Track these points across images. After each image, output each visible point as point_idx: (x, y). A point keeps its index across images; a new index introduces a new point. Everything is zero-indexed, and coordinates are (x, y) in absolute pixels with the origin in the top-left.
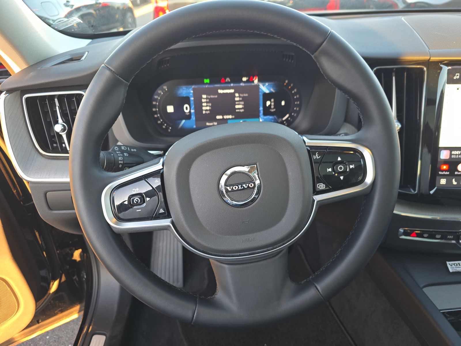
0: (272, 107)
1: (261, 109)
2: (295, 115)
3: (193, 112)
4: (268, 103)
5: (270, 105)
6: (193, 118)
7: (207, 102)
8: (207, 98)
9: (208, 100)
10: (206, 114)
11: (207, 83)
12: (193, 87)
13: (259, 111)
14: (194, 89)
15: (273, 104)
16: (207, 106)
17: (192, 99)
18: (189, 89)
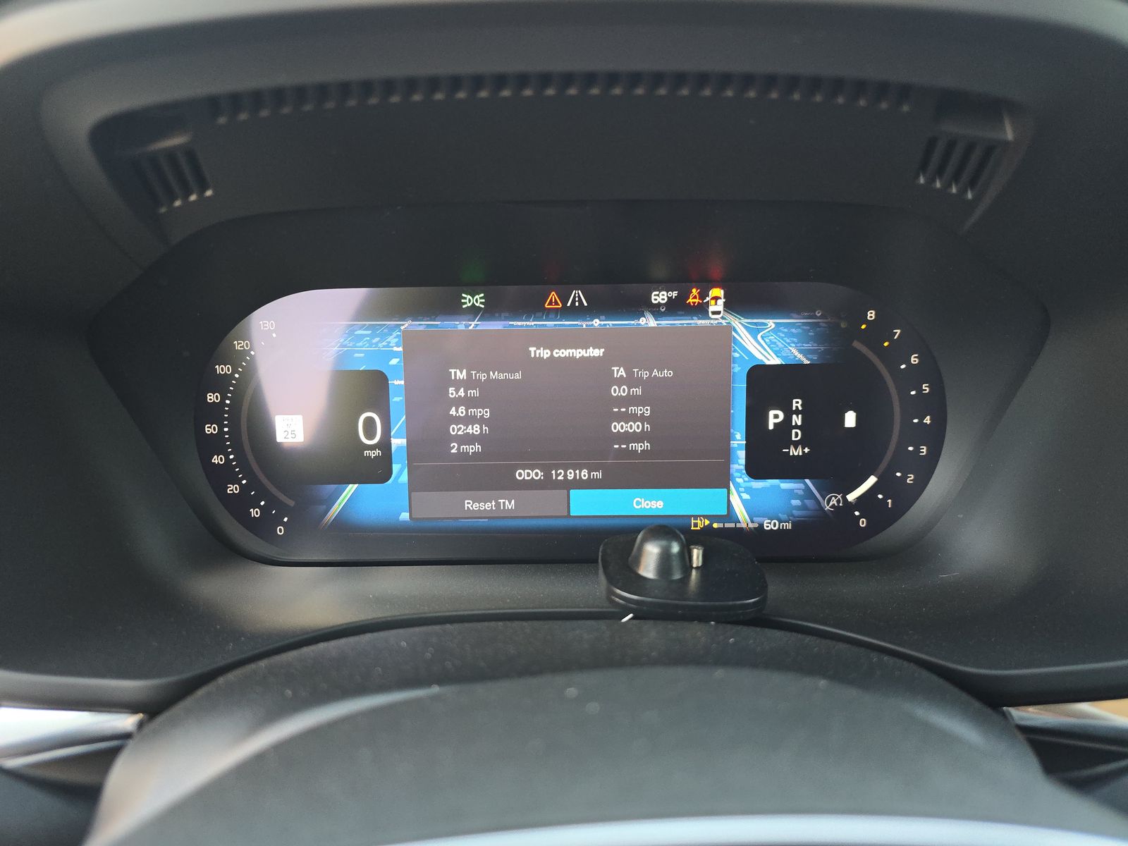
0: (796, 435)
1: (738, 440)
2: (910, 479)
3: (399, 448)
4: (774, 417)
5: (786, 426)
6: (400, 472)
7: (468, 402)
8: (469, 383)
9: (474, 393)
10: (463, 456)
11: (474, 311)
12: (406, 325)
13: (726, 454)
14: (407, 338)
15: (797, 420)
16: (469, 420)
17: (397, 383)
18: (383, 337)
